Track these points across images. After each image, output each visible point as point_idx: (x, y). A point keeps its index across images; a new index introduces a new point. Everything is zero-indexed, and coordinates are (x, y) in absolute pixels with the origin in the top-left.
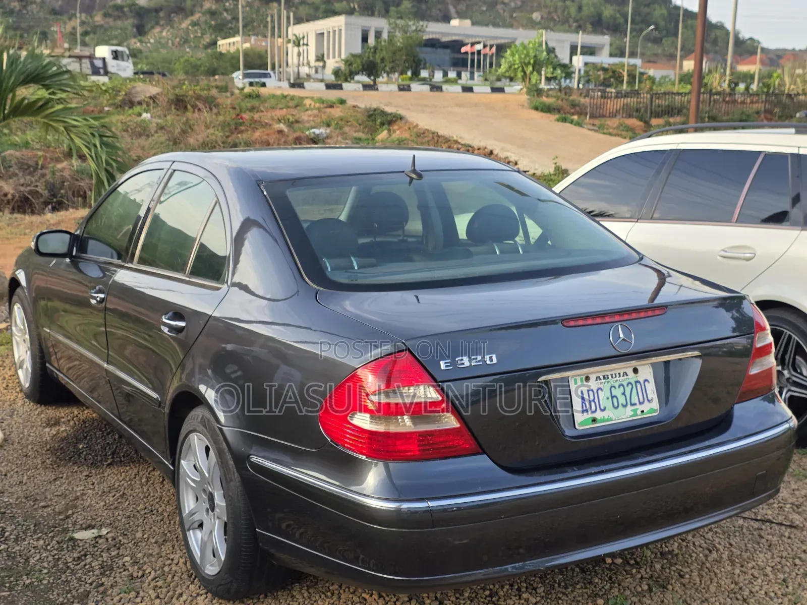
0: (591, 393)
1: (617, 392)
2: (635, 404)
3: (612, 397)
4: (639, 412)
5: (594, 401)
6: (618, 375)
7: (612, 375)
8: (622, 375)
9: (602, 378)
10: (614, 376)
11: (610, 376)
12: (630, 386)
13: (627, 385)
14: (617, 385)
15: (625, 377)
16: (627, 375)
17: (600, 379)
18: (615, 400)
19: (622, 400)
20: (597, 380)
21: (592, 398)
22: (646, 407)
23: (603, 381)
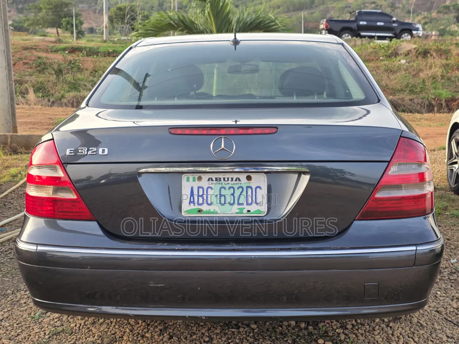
0: (201, 190)
1: (227, 192)
2: (242, 204)
3: (221, 196)
4: (245, 211)
5: (202, 196)
6: (230, 179)
7: (224, 179)
8: (234, 179)
9: (214, 179)
10: (226, 179)
11: (222, 179)
12: (241, 190)
13: (238, 188)
14: (227, 187)
15: (238, 182)
16: (240, 180)
17: (212, 180)
18: (223, 198)
19: (229, 199)
20: (209, 180)
21: (201, 193)
22: (253, 208)
23: (215, 182)
